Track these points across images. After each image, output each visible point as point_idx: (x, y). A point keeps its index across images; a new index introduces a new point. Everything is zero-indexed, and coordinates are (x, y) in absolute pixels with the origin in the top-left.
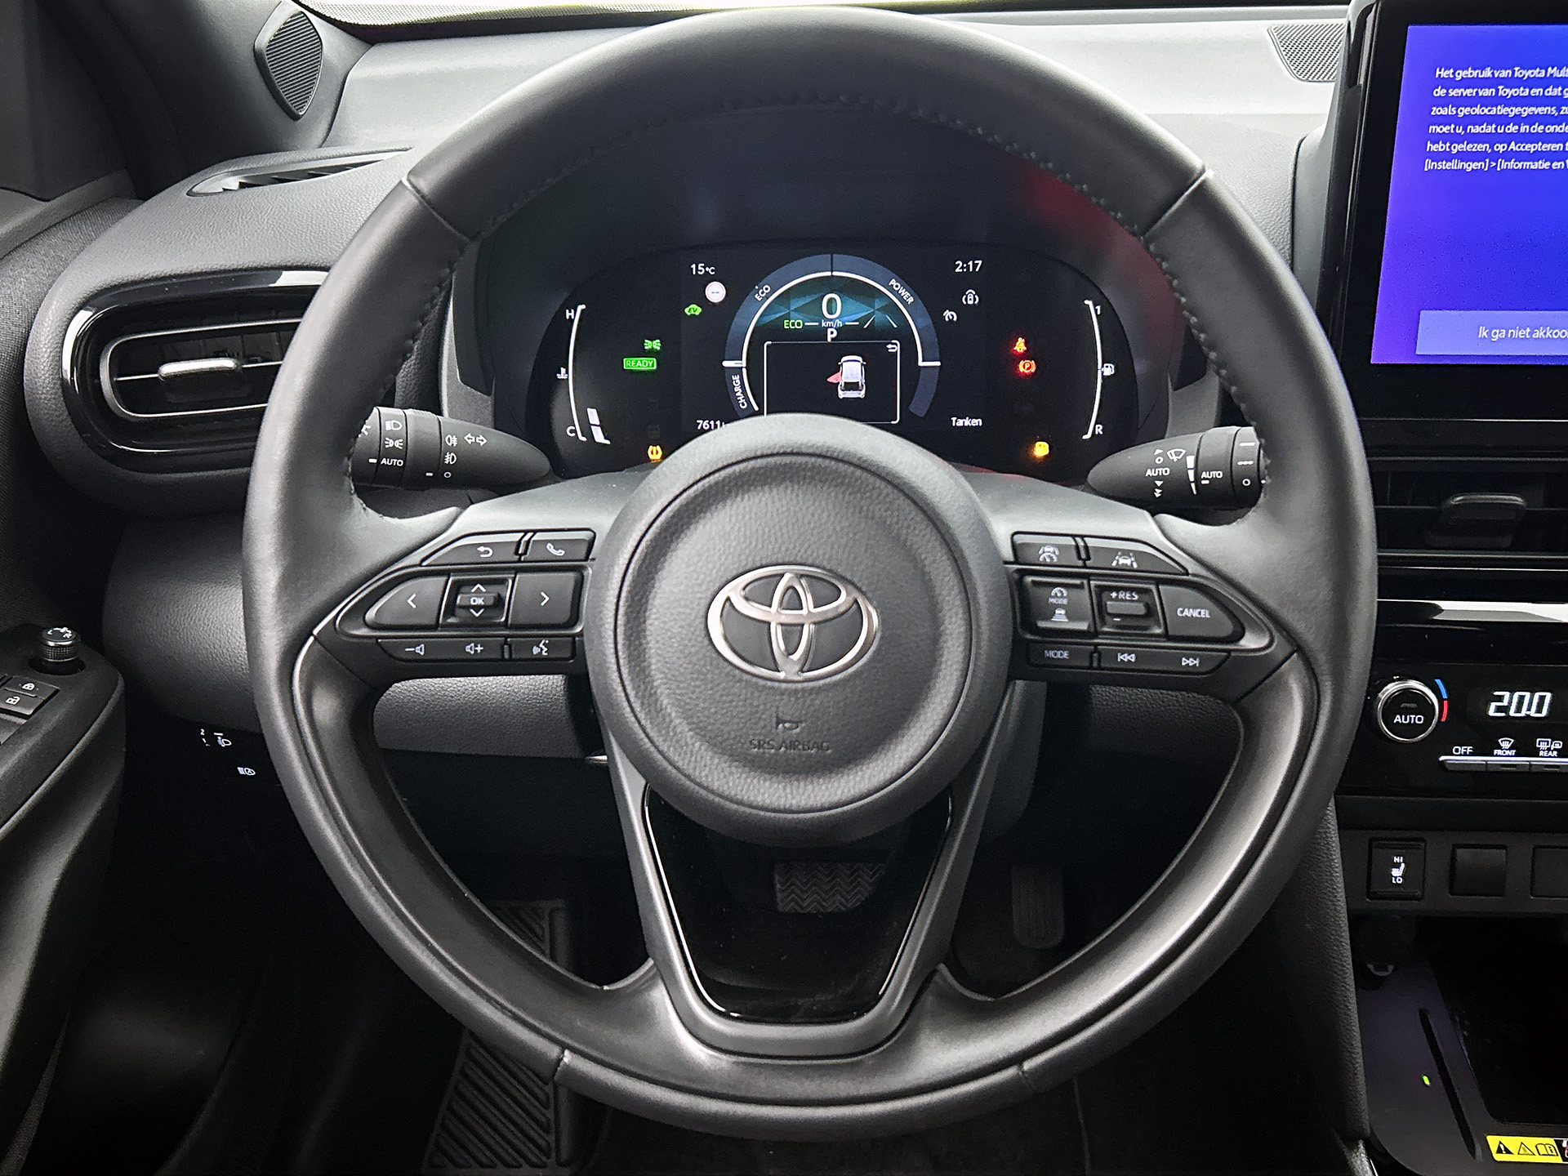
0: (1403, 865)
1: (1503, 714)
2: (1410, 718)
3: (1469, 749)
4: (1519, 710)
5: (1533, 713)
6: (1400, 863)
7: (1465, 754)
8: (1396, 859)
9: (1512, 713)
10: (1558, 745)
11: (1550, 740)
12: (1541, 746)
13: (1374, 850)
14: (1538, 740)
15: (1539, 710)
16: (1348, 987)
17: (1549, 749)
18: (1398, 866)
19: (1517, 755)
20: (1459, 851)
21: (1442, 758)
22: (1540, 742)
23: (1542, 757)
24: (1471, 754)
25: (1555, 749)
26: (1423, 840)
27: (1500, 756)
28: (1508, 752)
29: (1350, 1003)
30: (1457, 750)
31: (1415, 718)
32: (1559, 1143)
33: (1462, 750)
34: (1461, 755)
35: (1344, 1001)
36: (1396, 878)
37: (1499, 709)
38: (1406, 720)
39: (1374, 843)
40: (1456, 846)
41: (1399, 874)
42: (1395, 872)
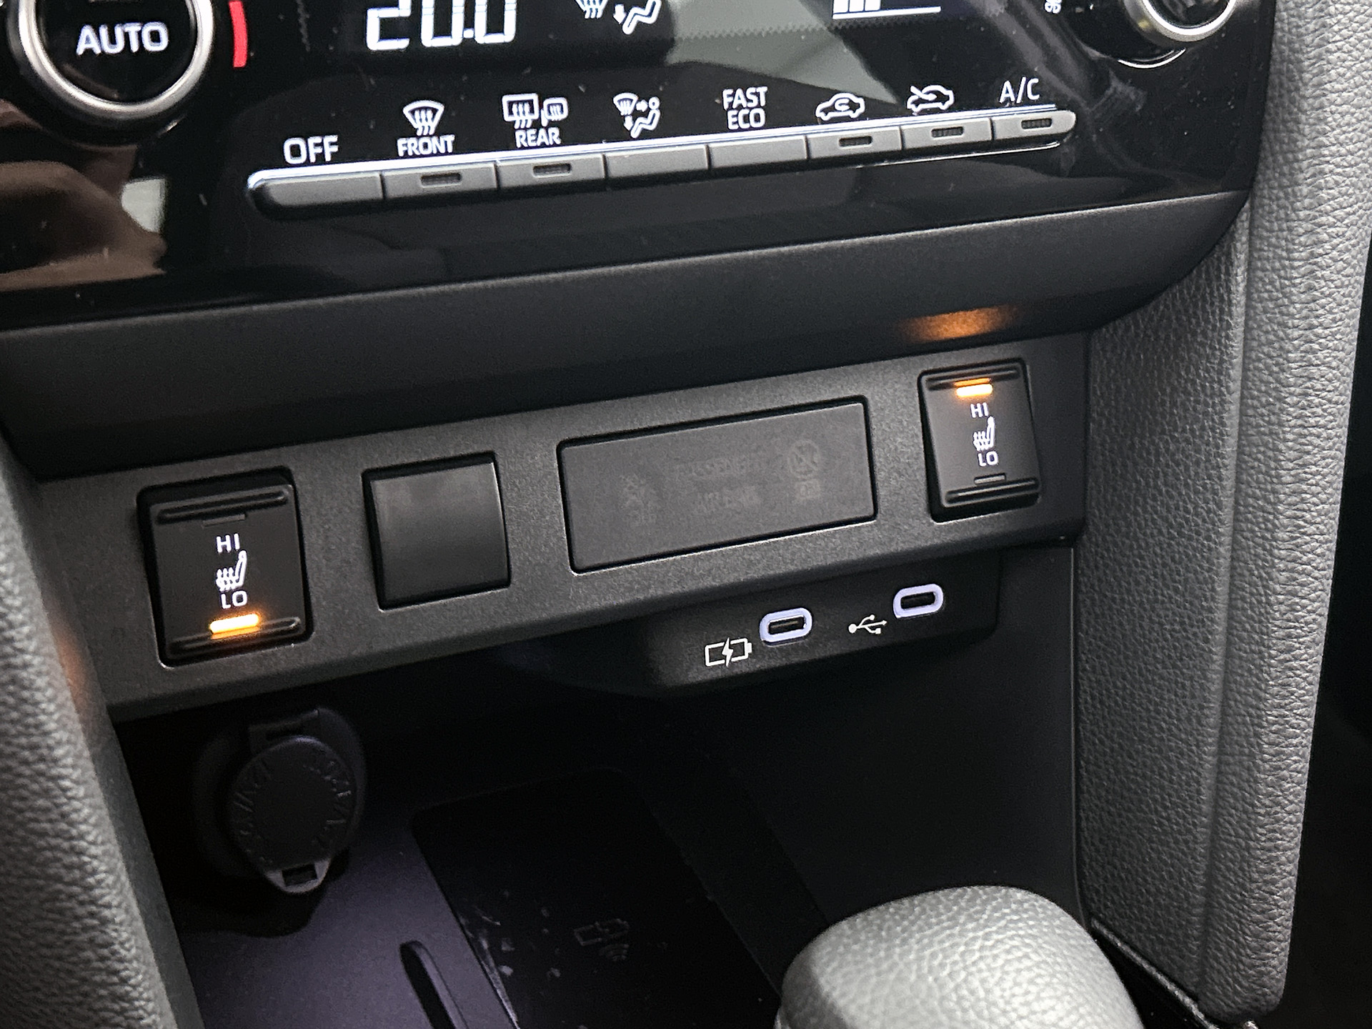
0: (243, 557)
1: (403, 44)
2: (126, 35)
3: (329, 144)
4: (443, 28)
5: (481, 35)
6: (235, 554)
7: (320, 160)
8: (223, 544)
9: (428, 39)
10: (557, 109)
11: (534, 97)
12: (515, 118)
13: (158, 530)
14: (506, 99)
15: (495, 25)
17: (537, 125)
18: (229, 560)
19: (458, 149)
20: (381, 489)
21: (254, 180)
22: (511, 104)
23: (523, 148)
24: (337, 159)
25: (552, 124)
26: (284, 475)
27: (414, 156)
28: (434, 144)
30: (296, 151)
31: (140, 33)
33: (311, 146)
34: (307, 163)
36: (229, 594)
37: (389, 29)
38: (113, 41)
39: (156, 509)
40: (370, 476)
41: (237, 581)
42: (225, 578)
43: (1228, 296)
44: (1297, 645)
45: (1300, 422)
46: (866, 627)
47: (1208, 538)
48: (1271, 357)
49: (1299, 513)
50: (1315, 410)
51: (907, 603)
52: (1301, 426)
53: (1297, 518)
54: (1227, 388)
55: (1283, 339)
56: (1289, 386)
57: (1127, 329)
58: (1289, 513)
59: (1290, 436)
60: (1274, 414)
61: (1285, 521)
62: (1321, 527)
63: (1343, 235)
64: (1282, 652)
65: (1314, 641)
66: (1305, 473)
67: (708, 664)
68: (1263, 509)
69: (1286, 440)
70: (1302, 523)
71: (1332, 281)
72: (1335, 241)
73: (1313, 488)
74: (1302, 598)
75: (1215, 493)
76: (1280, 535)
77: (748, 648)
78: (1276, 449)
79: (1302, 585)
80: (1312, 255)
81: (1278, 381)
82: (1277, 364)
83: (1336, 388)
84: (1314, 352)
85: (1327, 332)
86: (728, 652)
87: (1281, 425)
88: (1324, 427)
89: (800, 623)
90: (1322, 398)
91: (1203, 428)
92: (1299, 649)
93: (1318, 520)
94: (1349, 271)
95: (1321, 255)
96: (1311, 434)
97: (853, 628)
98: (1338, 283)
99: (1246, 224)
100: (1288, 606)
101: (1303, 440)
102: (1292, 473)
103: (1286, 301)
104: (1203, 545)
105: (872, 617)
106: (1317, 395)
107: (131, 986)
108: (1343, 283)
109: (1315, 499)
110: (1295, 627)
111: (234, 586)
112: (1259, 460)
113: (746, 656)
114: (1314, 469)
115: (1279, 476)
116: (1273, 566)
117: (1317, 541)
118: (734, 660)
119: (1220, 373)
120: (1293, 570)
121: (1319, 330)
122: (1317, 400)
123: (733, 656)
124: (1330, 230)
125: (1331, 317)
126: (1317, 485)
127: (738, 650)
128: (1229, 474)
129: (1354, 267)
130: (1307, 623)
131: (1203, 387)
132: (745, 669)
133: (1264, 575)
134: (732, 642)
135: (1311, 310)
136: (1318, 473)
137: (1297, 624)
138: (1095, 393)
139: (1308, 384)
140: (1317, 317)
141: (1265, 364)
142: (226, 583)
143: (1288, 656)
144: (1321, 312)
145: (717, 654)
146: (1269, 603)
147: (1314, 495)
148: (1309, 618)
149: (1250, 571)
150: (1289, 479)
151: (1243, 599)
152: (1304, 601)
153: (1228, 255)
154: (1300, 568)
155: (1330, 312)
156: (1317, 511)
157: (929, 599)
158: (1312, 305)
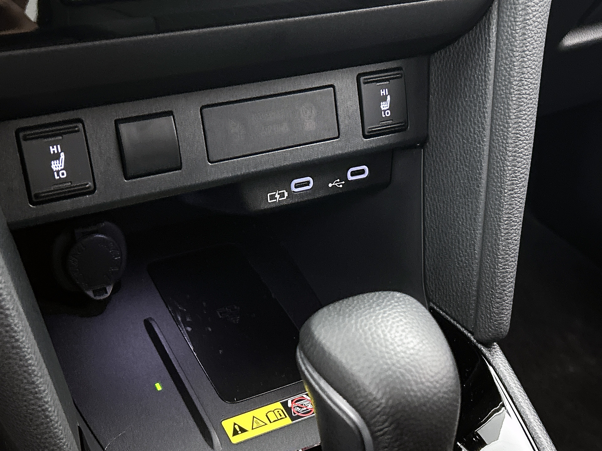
0: (62, 155)
6: (59, 154)
8: (53, 150)
13: (23, 143)
16: (7, 312)
18: (56, 157)
20: (123, 128)
26: (80, 121)
29: (15, 332)
32: (285, 405)
35: (7, 332)
36: (58, 172)
39: (21, 135)
40: (118, 122)
41: (61, 166)
42: (56, 165)
43: (489, 38)
44: (516, 188)
45: (518, 92)
46: (336, 184)
47: (479, 143)
48: (507, 65)
49: (518, 132)
50: (525, 87)
51: (353, 174)
52: (519, 94)
53: (517, 134)
54: (488, 79)
55: (511, 57)
56: (514, 77)
57: (446, 52)
58: (513, 132)
59: (514, 99)
60: (508, 89)
61: (512, 135)
62: (527, 137)
63: (538, 10)
64: (510, 191)
65: (523, 186)
66: (521, 114)
67: (269, 201)
68: (502, 130)
69: (512, 100)
70: (519, 136)
71: (533, 31)
72: (535, 13)
73: (524, 121)
74: (518, 168)
75: (482, 124)
76: (510, 141)
77: (286, 194)
78: (508, 104)
79: (518, 162)
80: (525, 20)
81: (509, 75)
82: (509, 68)
83: (534, 78)
84: (525, 62)
85: (530, 53)
86: (277, 196)
87: (510, 94)
88: (529, 94)
89: (308, 183)
90: (528, 82)
91: (478, 96)
92: (517, 189)
93: (526, 134)
94: (540, 26)
95: (528, 19)
96: (523, 98)
97: (330, 185)
98: (535, 31)
99: (497, 6)
100: (512, 171)
101: (520, 100)
102: (515, 114)
103: (513, 40)
104: (477, 146)
105: (338, 180)
106: (526, 81)
107: (20, 342)
108: (537, 32)
109: (524, 126)
110: (516, 180)
111: (60, 168)
112: (501, 109)
113: (285, 198)
114: (524, 112)
115: (509, 116)
116: (507, 154)
117: (525, 143)
118: (280, 199)
119: (485, 71)
120: (515, 156)
121: (527, 52)
122: (526, 83)
123: (280, 198)
124: (532, 8)
125: (532, 46)
126: (525, 119)
127: (282, 195)
128: (488, 115)
129: (542, 25)
130: (520, 178)
131: (478, 78)
132: (285, 203)
133: (503, 158)
134: (279, 192)
135: (524, 44)
136: (526, 114)
137: (516, 179)
138: (432, 81)
139: (522, 76)
140: (526, 47)
141: (504, 68)
142: (56, 167)
143: (512, 192)
144: (528, 44)
145: (273, 197)
146: (504, 170)
147: (524, 124)
148: (521, 176)
149: (497, 157)
150: (514, 117)
151: (494, 169)
152: (519, 169)
153: (489, 20)
154: (518, 155)
155: (532, 44)
156: (525, 131)
157: (362, 172)
158: (524, 41)
